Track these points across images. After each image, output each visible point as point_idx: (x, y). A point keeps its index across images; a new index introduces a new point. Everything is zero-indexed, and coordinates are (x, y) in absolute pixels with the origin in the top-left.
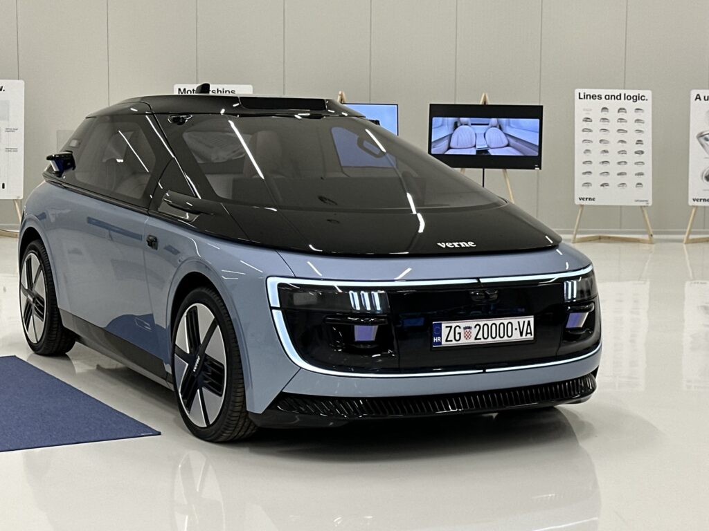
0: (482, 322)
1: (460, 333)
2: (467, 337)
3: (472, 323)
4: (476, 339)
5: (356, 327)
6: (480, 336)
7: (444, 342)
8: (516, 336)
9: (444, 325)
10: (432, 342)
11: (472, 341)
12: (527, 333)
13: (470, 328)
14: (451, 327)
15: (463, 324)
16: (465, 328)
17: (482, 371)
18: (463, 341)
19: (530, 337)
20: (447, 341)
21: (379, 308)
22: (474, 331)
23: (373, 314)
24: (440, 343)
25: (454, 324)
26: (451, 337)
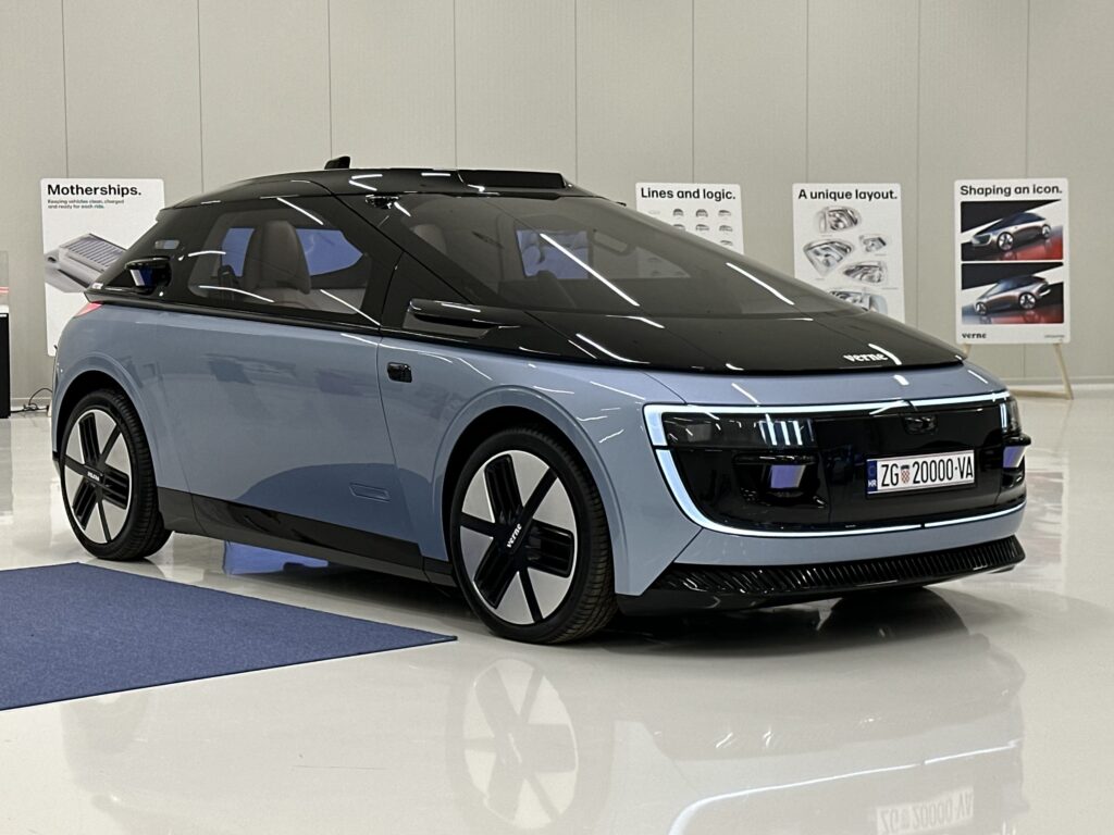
0: (920, 459)
1: (897, 475)
2: (906, 480)
3: (909, 461)
4: (915, 482)
5: (775, 468)
6: (918, 479)
7: (880, 487)
8: (957, 479)
9: (880, 463)
10: (867, 488)
11: (910, 485)
12: (968, 474)
13: (907, 467)
14: (887, 466)
15: (901, 461)
16: (903, 467)
17: (919, 526)
18: (901, 486)
19: (971, 479)
20: (883, 485)
21: (800, 443)
22: (913, 471)
23: (793, 450)
24: (875, 488)
25: (890, 462)
26: (888, 481)
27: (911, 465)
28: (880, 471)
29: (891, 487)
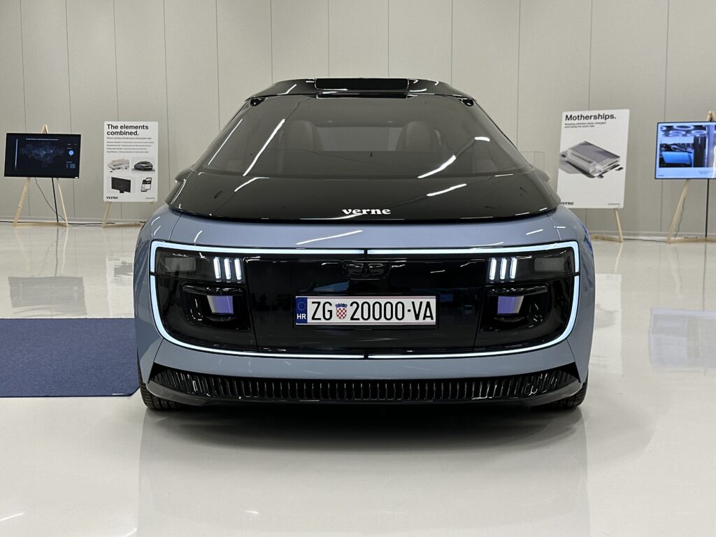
0: (360, 300)
1: (331, 311)
2: (341, 316)
3: (347, 301)
4: (352, 319)
5: (210, 297)
6: (358, 315)
7: (310, 320)
8: (410, 319)
9: (310, 300)
10: (295, 320)
11: (347, 321)
12: (425, 317)
13: (344, 305)
14: (319, 303)
15: (336, 301)
16: (338, 306)
17: (363, 357)
18: (335, 320)
19: (430, 321)
20: (313, 318)
21: (239, 277)
22: (350, 310)
23: (233, 283)
24: (305, 321)
25: (323, 300)
26: (319, 314)
27: (349, 305)
28: (311, 308)
29: (323, 321)
